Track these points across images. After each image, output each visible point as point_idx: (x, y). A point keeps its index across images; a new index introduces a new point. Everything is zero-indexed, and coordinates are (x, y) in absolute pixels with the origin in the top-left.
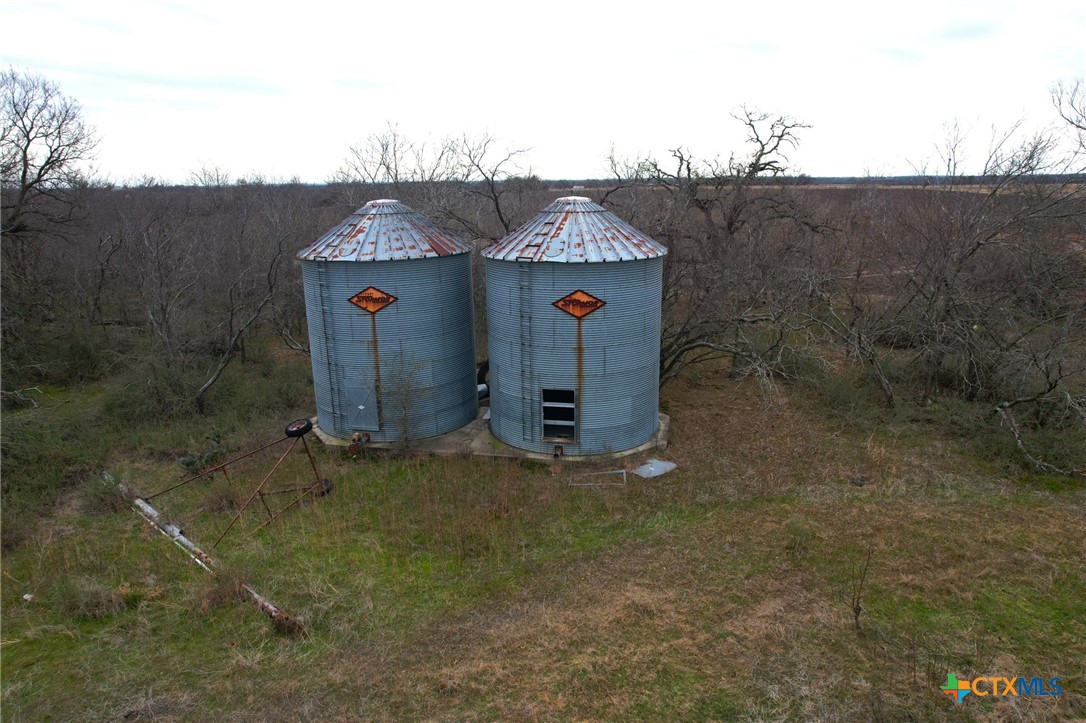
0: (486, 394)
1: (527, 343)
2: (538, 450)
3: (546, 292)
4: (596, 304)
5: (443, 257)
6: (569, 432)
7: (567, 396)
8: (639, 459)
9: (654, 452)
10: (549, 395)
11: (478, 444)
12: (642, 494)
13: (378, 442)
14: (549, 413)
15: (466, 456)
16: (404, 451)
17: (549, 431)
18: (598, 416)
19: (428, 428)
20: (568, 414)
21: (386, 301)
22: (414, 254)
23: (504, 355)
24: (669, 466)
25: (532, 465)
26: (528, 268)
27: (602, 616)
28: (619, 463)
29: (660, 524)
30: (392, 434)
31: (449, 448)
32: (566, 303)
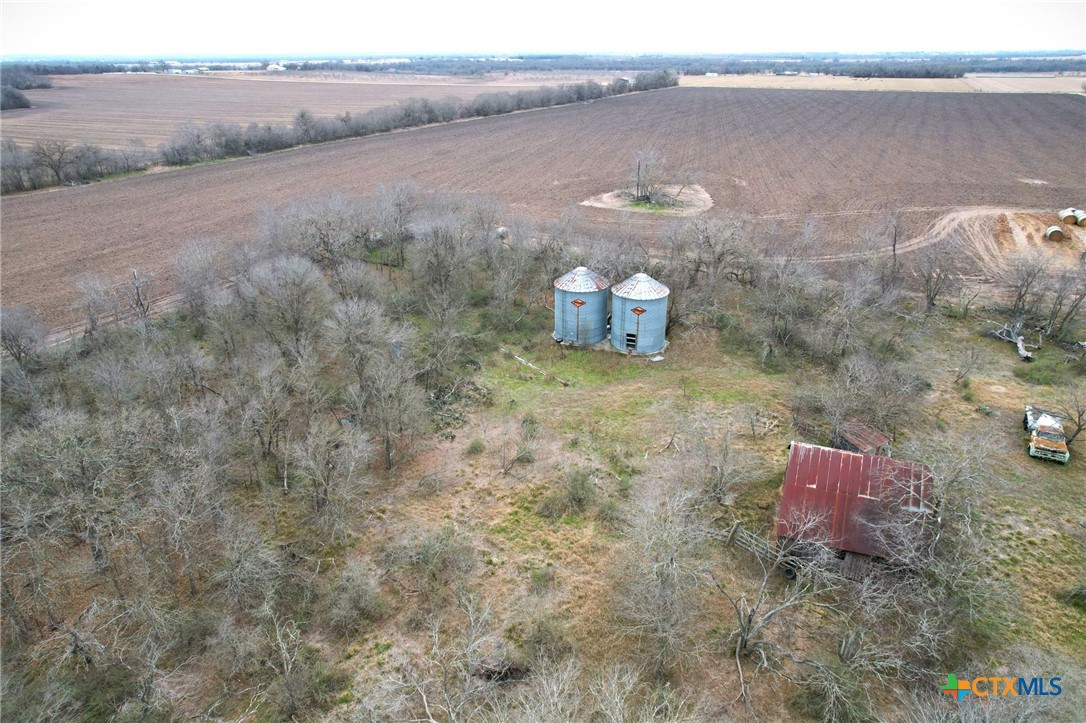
0: (610, 329)
1: (623, 320)
2: (624, 351)
3: (629, 307)
4: (643, 311)
5: (600, 290)
6: (634, 346)
7: (634, 336)
8: (653, 355)
9: (660, 354)
10: (628, 335)
11: (607, 347)
12: (651, 365)
13: (576, 344)
14: (628, 340)
15: (603, 351)
16: (585, 348)
17: (628, 345)
18: (643, 342)
19: (591, 341)
20: (634, 341)
21: (583, 303)
22: (592, 290)
23: (616, 321)
24: (662, 358)
25: (622, 355)
26: (625, 299)
27: (631, 388)
28: (646, 356)
29: (652, 373)
30: (580, 342)
31: (598, 347)
32: (635, 310)
